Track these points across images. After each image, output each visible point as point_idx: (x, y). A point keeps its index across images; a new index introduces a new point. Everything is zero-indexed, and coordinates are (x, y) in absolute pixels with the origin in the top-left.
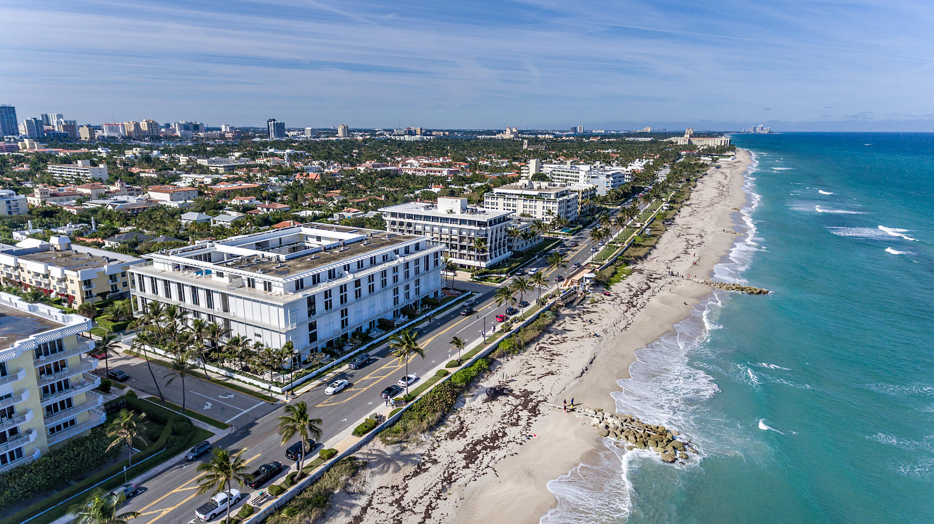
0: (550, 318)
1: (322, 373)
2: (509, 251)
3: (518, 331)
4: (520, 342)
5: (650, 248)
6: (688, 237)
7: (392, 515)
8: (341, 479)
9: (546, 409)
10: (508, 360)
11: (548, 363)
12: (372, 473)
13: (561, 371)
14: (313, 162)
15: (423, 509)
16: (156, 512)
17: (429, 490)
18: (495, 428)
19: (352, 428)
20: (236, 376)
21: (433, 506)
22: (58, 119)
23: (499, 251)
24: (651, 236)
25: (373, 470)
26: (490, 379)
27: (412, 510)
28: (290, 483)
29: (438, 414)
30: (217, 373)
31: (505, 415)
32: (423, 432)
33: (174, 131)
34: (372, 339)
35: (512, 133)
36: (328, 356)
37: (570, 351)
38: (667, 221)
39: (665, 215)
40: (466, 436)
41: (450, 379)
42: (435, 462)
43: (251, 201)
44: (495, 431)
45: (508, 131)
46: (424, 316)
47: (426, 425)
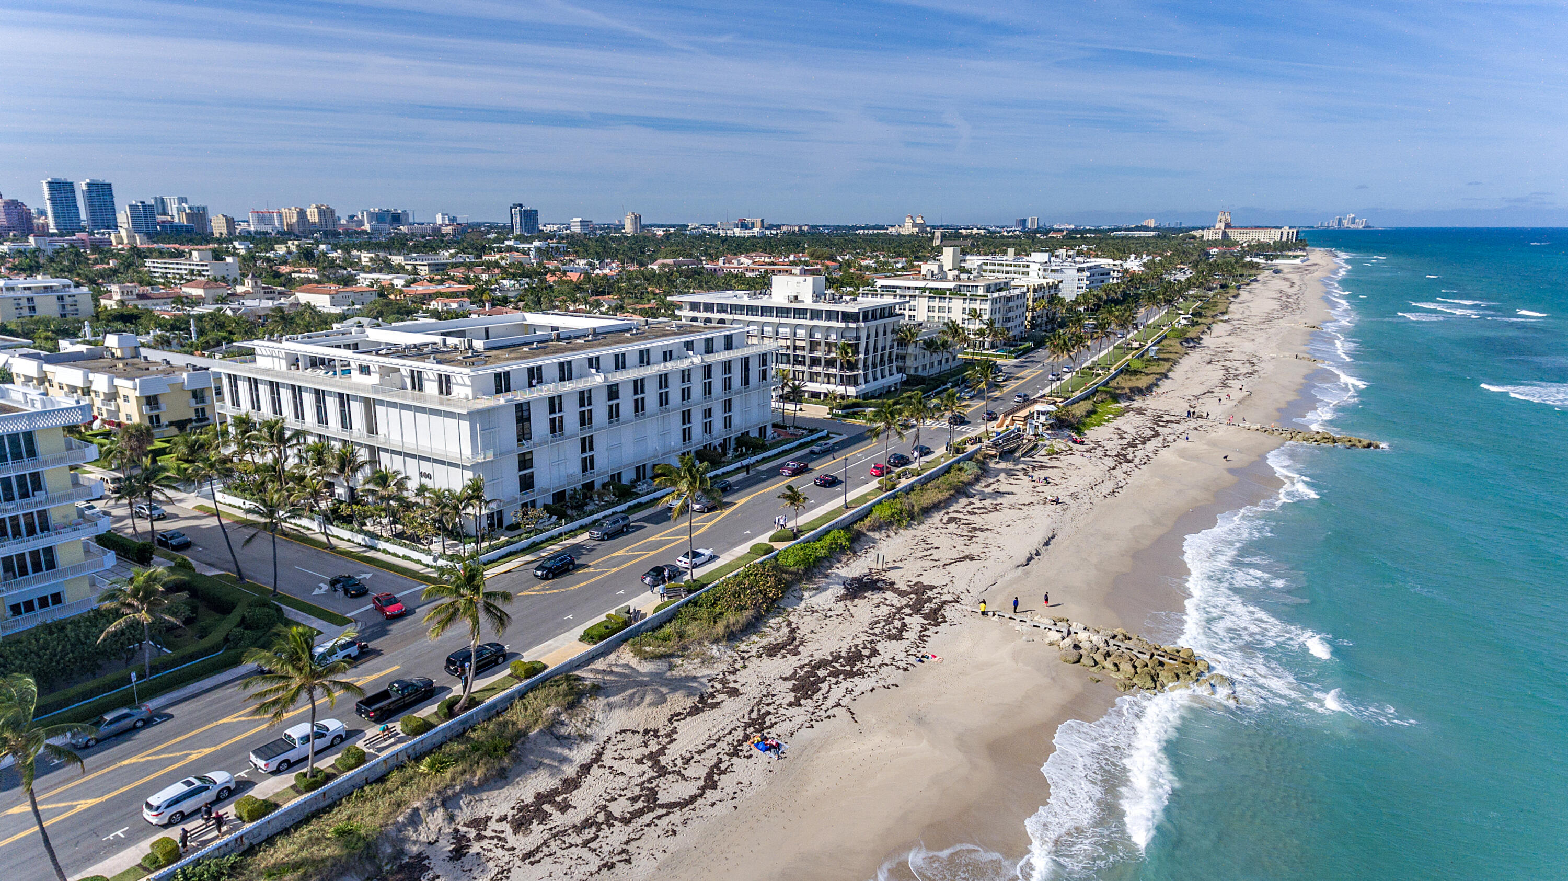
0: (968, 472)
1: (538, 544)
2: (898, 373)
3: (910, 489)
4: (913, 506)
5: (1158, 376)
6: (1228, 364)
7: (639, 780)
8: (545, 713)
9: (957, 614)
10: (888, 536)
11: (963, 543)
12: (609, 704)
13: (988, 554)
14: (577, 261)
15: (703, 772)
16: (178, 754)
17: (718, 740)
18: (856, 642)
19: (580, 630)
20: (382, 545)
21: (723, 768)
22: (180, 204)
23: (882, 371)
24: (1159, 359)
25: (612, 699)
26: (853, 565)
27: (679, 773)
28: (445, 715)
29: (749, 613)
30: (349, 540)
31: (878, 622)
32: (716, 641)
33: (361, 223)
34: (638, 495)
35: (915, 225)
36: (554, 518)
37: (1007, 524)
38: (1187, 341)
39: (1183, 332)
40: (799, 653)
41: (775, 558)
42: (734, 693)
43: (461, 306)
44: (856, 646)
45: (909, 222)
46: (738, 465)
47: (723, 628)
